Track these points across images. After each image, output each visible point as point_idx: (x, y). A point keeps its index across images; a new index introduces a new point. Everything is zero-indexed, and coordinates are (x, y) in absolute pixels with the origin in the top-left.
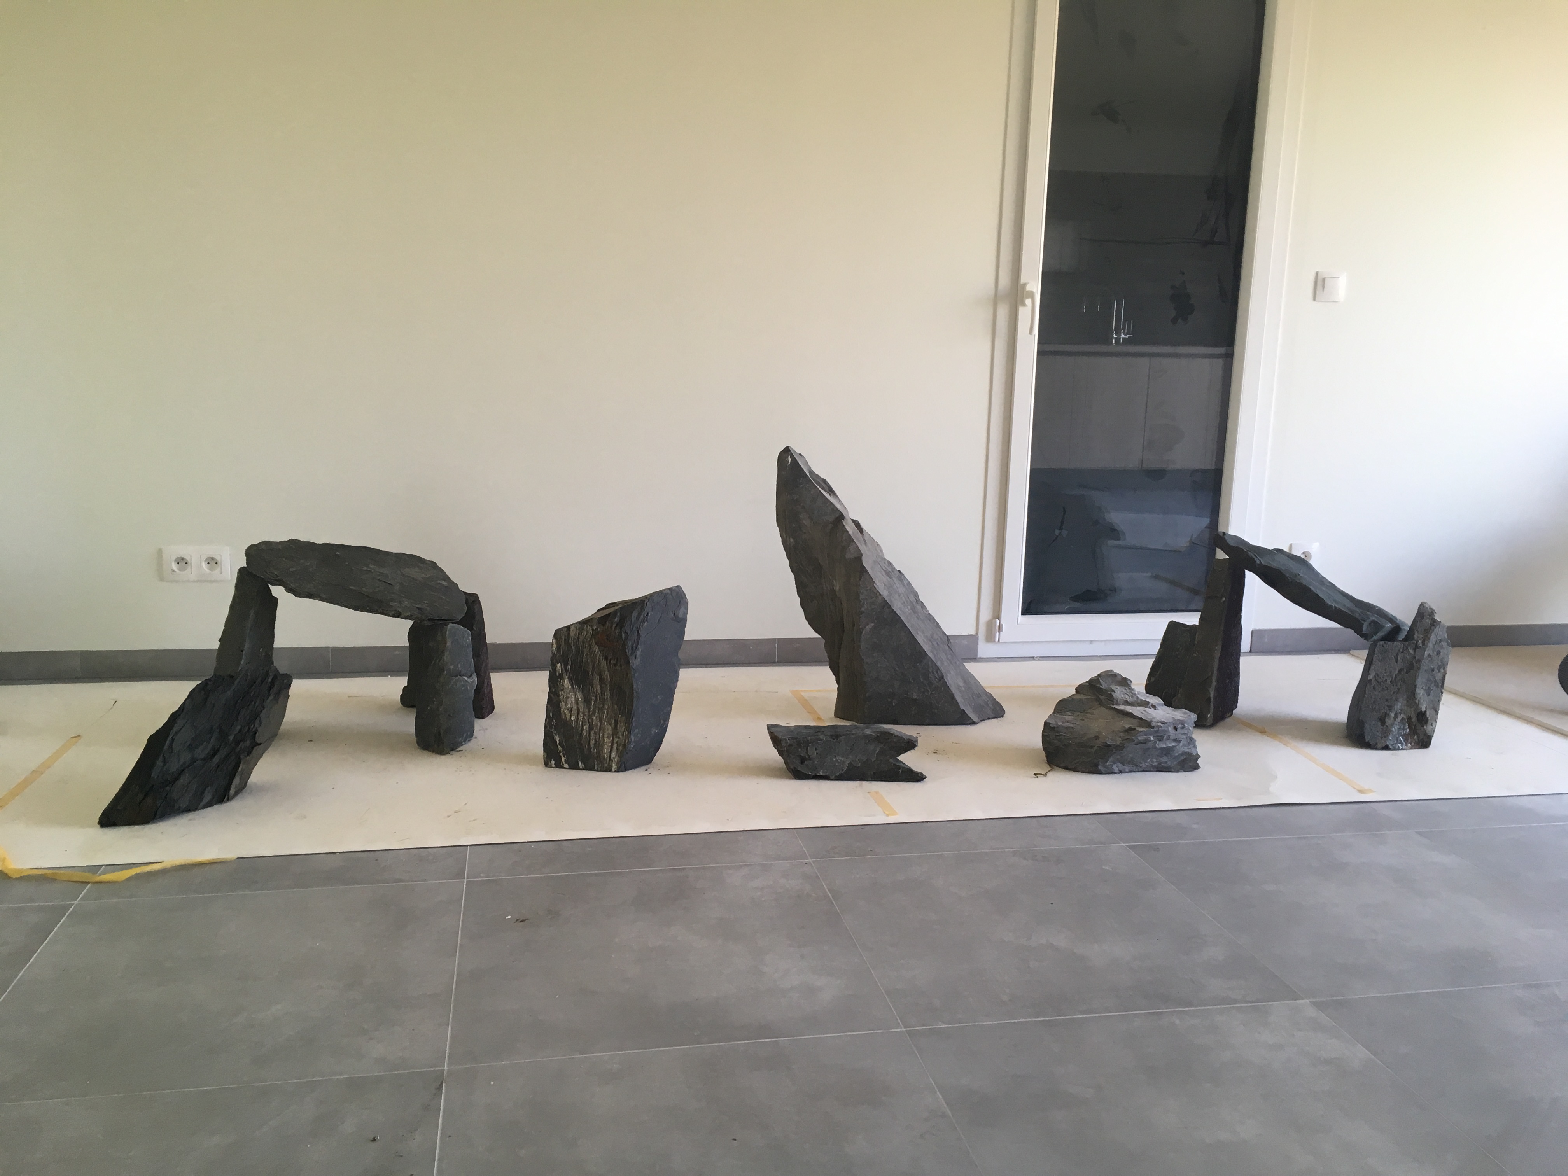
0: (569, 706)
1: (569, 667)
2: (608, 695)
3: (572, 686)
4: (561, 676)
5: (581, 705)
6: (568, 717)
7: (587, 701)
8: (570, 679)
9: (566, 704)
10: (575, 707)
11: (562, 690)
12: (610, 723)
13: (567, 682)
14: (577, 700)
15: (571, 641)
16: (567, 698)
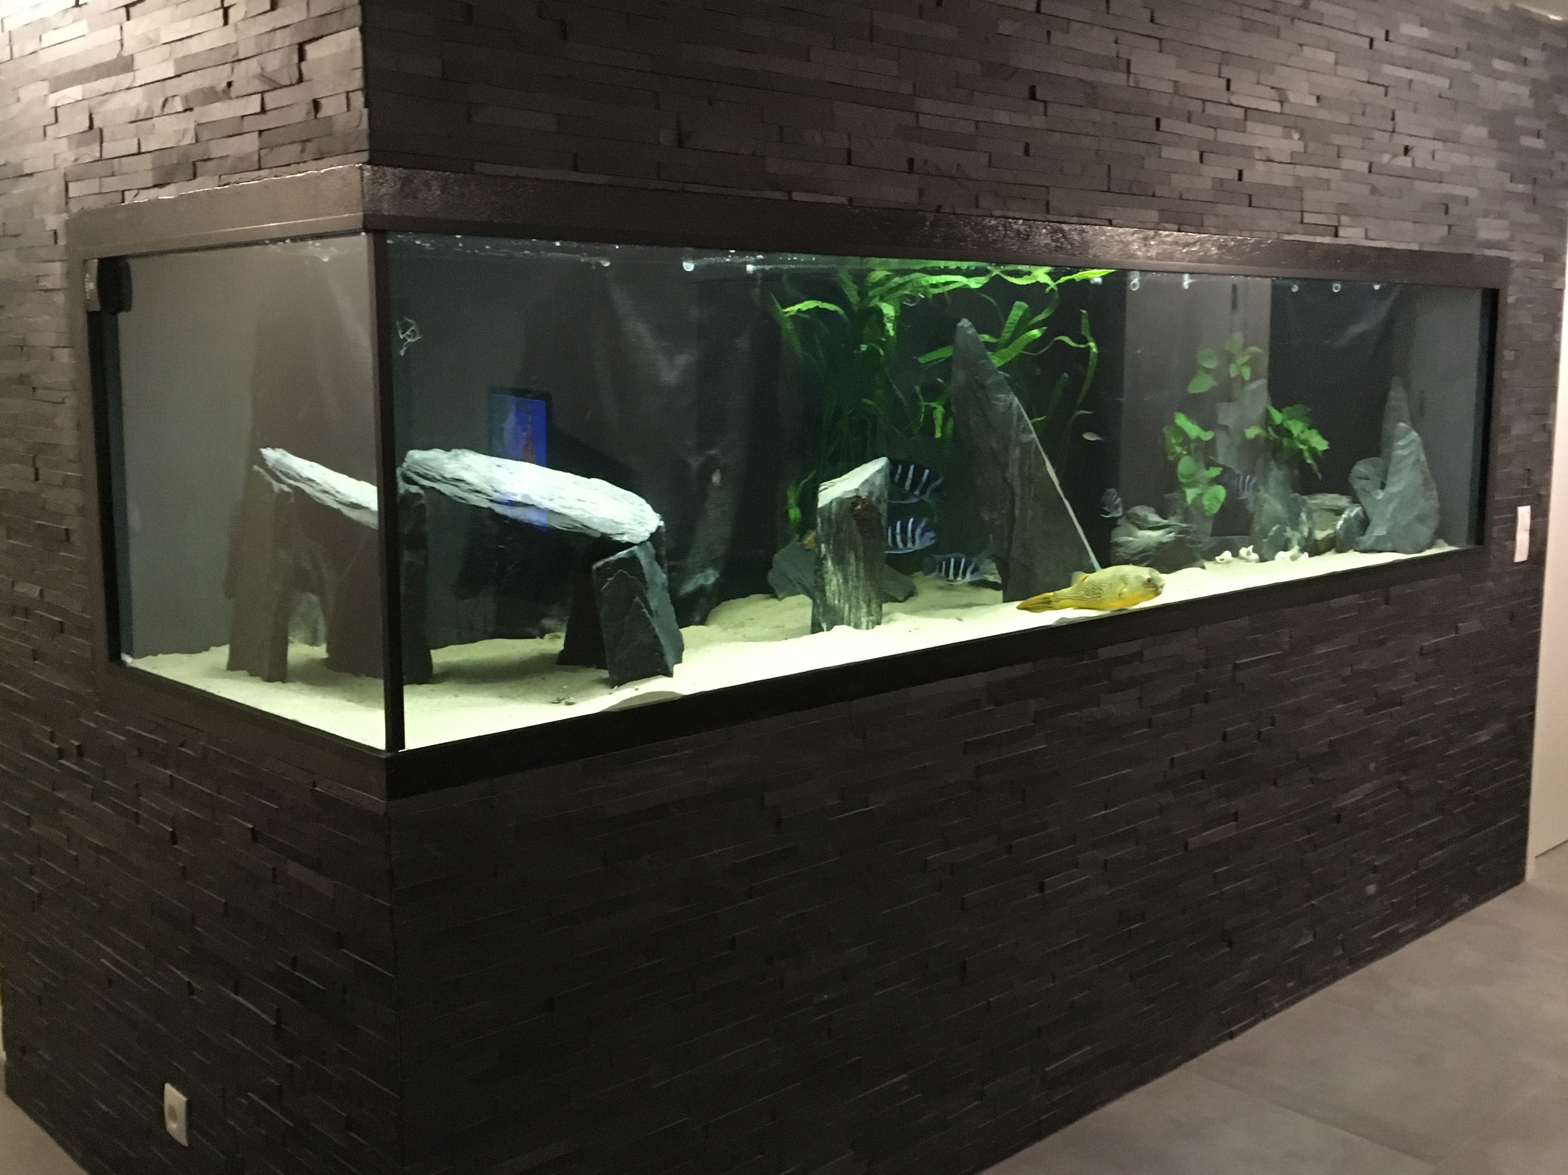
0: (833, 589)
1: (831, 547)
2: (862, 574)
3: (834, 567)
4: (825, 558)
5: (842, 587)
6: (832, 601)
7: (846, 580)
8: (832, 560)
9: (830, 587)
10: (837, 591)
11: (827, 572)
12: (865, 602)
13: (829, 563)
14: (838, 581)
15: (833, 517)
16: (831, 580)
